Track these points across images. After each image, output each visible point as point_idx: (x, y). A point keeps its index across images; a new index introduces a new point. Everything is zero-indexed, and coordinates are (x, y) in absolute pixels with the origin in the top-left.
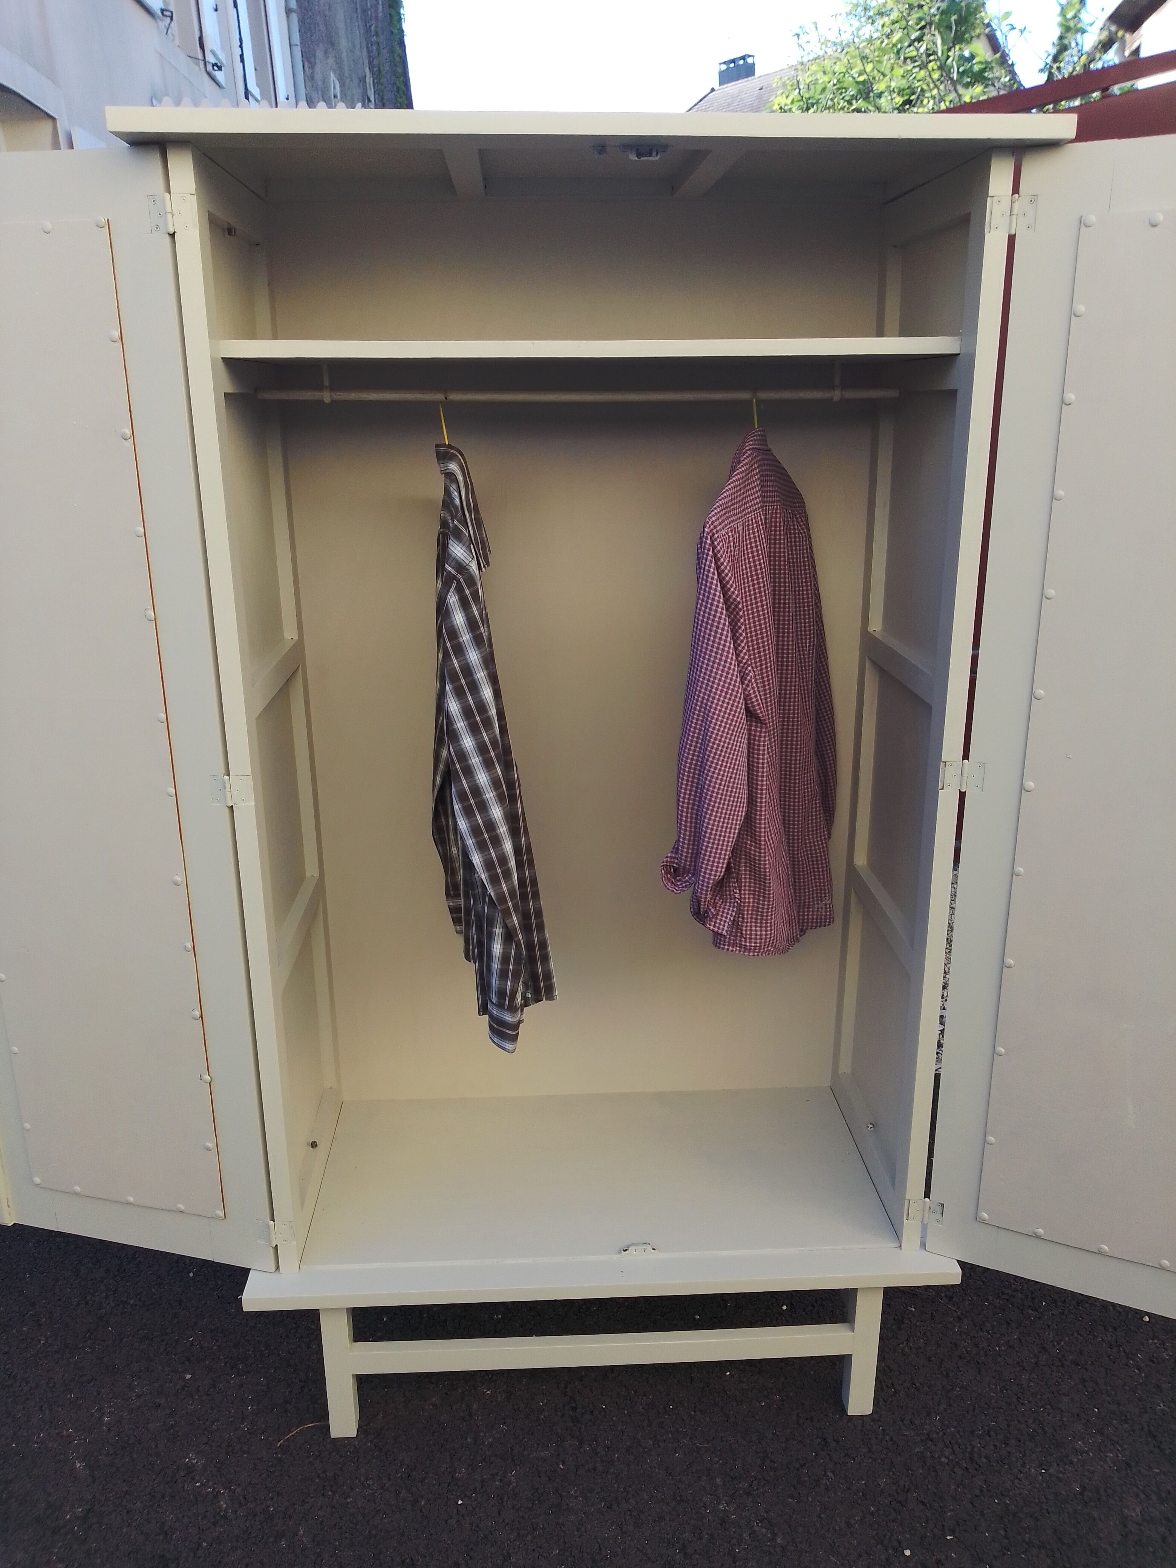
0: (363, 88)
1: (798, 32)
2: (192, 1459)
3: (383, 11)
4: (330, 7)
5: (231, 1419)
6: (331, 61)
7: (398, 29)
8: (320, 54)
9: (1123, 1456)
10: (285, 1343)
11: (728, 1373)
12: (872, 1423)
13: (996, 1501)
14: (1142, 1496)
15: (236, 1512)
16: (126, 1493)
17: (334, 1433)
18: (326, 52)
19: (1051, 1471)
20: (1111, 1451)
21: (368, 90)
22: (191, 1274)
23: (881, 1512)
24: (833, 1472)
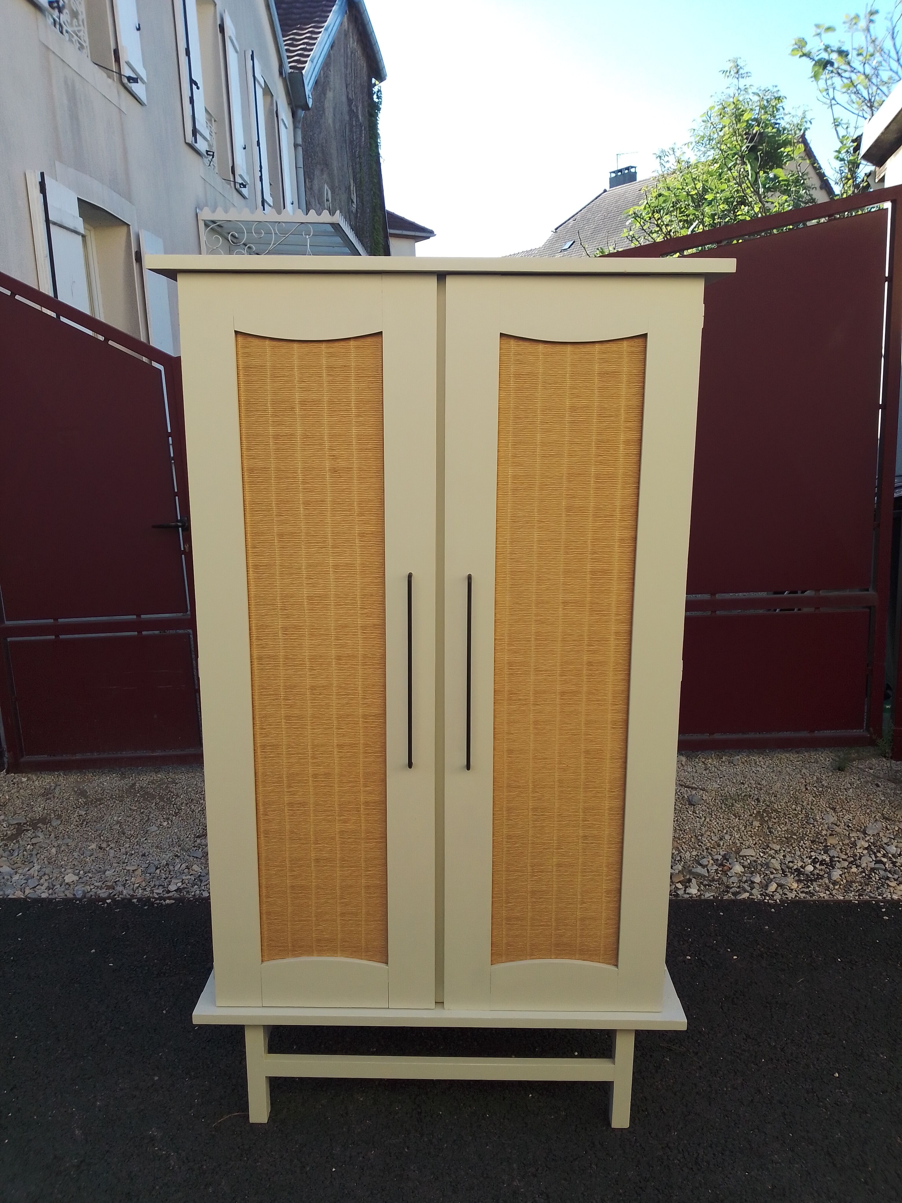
0: (348, 194)
1: (660, 155)
2: (154, 1132)
3: (365, 141)
4: (326, 141)
5: (183, 1108)
6: (325, 176)
7: (376, 153)
8: (317, 173)
9: (806, 1167)
10: (224, 1060)
11: (530, 1095)
12: (628, 1134)
13: (710, 1191)
14: (816, 1195)
15: (180, 1168)
16: (107, 1152)
17: (252, 1120)
18: (322, 170)
19: (753, 1173)
20: (797, 1163)
21: (352, 195)
22: (164, 1012)
23: (627, 1194)
24: (596, 1165)
